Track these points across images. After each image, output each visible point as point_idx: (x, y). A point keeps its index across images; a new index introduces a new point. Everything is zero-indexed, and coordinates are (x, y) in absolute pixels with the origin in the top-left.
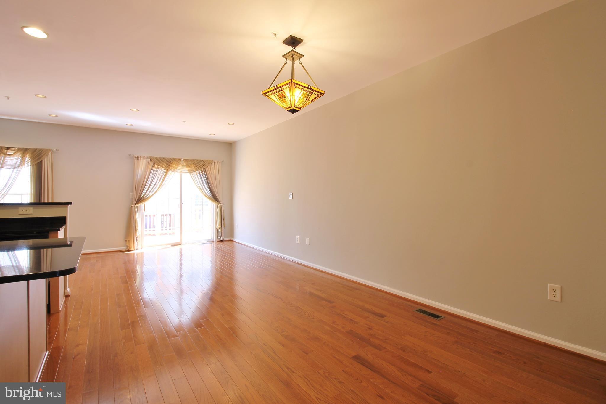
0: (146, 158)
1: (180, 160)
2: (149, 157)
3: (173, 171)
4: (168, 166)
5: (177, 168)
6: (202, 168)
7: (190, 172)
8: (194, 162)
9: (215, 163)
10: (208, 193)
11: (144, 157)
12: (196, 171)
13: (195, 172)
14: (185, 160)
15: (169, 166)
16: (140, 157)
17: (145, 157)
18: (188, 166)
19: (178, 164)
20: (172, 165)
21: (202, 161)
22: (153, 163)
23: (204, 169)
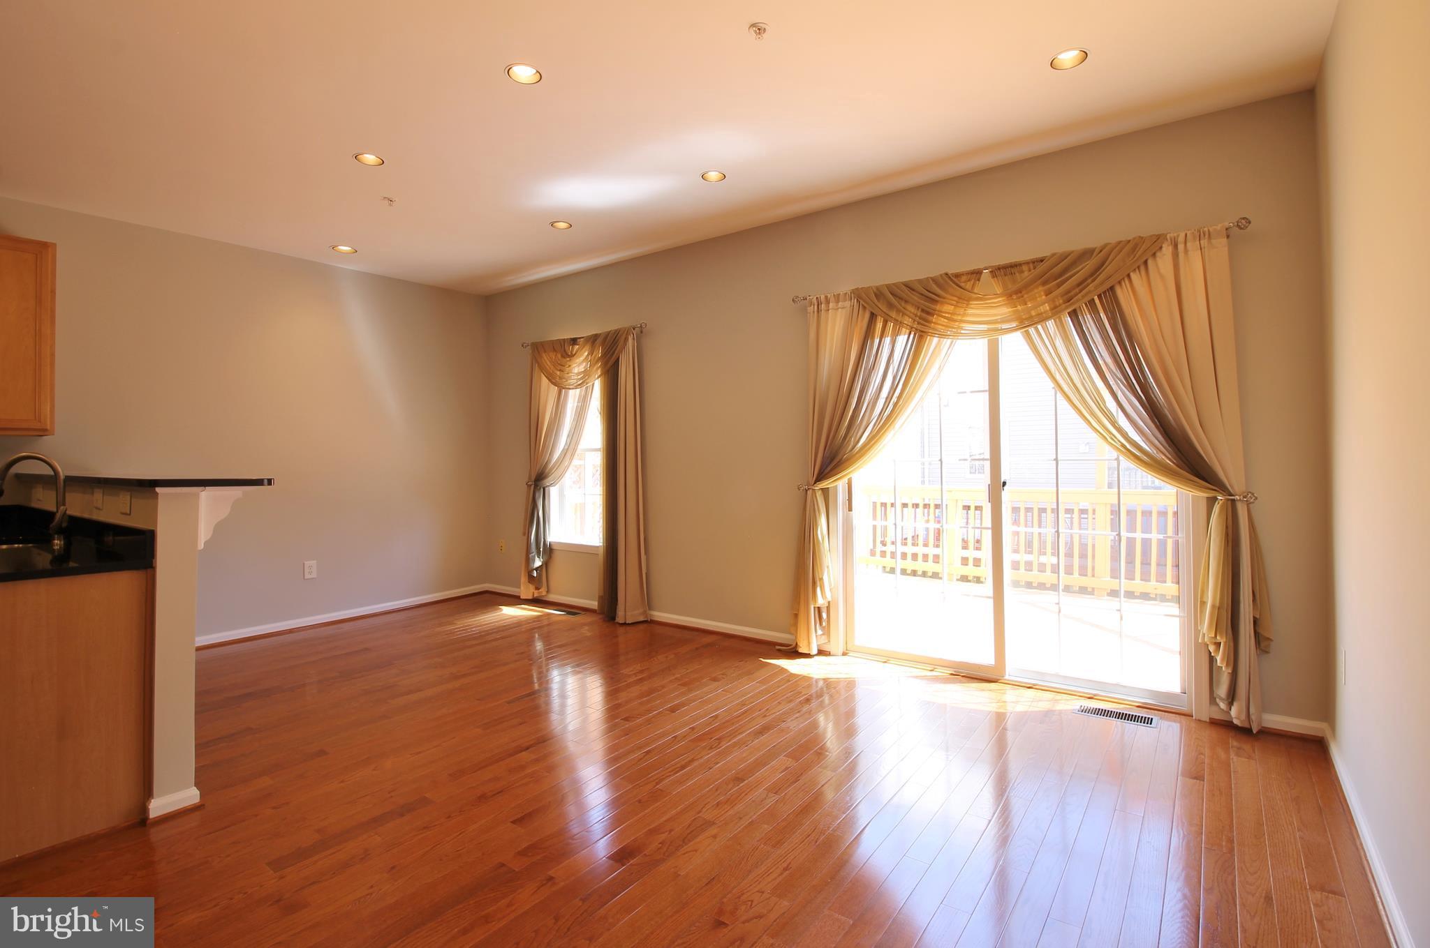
0: (845, 300)
1: (977, 274)
2: (853, 291)
3: (942, 336)
4: (924, 315)
5: (964, 315)
6: (1093, 291)
7: (1026, 322)
8: (1041, 268)
9: (1181, 247)
10: (1136, 429)
11: (837, 298)
12: (1055, 312)
13: (1051, 324)
14: (999, 268)
15: (928, 313)
16: (826, 297)
17: (841, 298)
18: (1016, 294)
19: (964, 300)
20: (938, 307)
21: (1087, 254)
22: (867, 315)
23: (1109, 297)
